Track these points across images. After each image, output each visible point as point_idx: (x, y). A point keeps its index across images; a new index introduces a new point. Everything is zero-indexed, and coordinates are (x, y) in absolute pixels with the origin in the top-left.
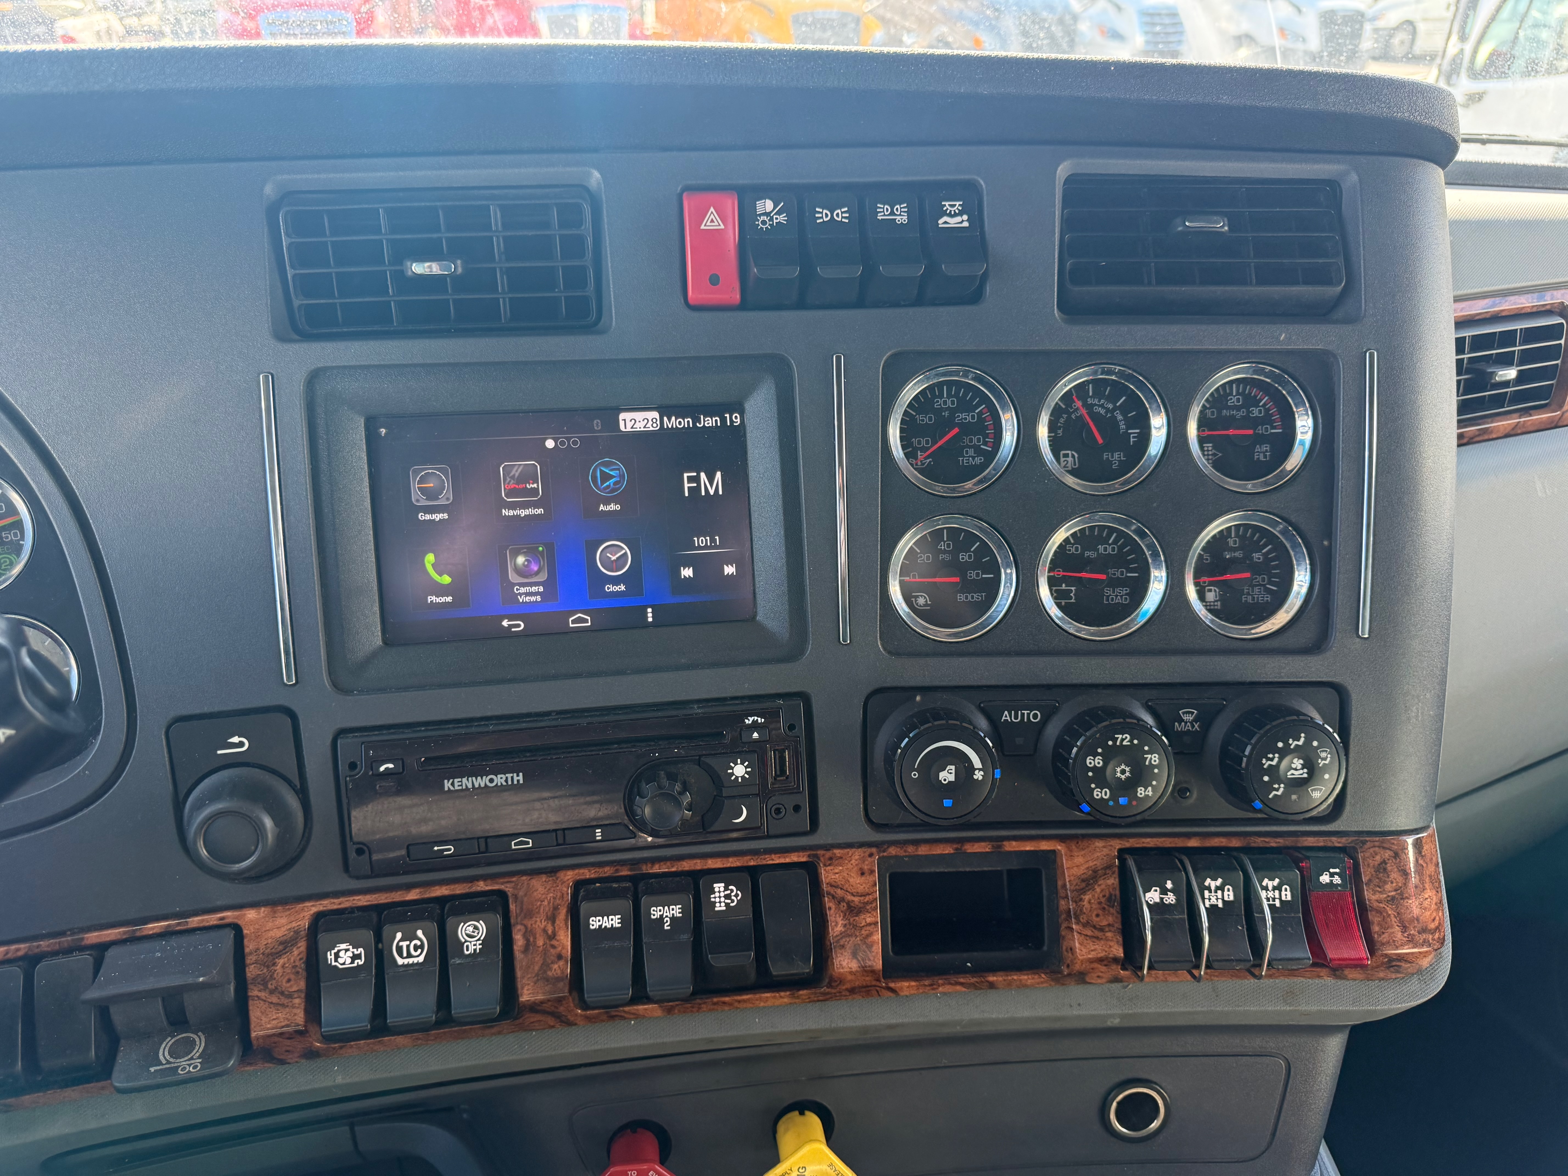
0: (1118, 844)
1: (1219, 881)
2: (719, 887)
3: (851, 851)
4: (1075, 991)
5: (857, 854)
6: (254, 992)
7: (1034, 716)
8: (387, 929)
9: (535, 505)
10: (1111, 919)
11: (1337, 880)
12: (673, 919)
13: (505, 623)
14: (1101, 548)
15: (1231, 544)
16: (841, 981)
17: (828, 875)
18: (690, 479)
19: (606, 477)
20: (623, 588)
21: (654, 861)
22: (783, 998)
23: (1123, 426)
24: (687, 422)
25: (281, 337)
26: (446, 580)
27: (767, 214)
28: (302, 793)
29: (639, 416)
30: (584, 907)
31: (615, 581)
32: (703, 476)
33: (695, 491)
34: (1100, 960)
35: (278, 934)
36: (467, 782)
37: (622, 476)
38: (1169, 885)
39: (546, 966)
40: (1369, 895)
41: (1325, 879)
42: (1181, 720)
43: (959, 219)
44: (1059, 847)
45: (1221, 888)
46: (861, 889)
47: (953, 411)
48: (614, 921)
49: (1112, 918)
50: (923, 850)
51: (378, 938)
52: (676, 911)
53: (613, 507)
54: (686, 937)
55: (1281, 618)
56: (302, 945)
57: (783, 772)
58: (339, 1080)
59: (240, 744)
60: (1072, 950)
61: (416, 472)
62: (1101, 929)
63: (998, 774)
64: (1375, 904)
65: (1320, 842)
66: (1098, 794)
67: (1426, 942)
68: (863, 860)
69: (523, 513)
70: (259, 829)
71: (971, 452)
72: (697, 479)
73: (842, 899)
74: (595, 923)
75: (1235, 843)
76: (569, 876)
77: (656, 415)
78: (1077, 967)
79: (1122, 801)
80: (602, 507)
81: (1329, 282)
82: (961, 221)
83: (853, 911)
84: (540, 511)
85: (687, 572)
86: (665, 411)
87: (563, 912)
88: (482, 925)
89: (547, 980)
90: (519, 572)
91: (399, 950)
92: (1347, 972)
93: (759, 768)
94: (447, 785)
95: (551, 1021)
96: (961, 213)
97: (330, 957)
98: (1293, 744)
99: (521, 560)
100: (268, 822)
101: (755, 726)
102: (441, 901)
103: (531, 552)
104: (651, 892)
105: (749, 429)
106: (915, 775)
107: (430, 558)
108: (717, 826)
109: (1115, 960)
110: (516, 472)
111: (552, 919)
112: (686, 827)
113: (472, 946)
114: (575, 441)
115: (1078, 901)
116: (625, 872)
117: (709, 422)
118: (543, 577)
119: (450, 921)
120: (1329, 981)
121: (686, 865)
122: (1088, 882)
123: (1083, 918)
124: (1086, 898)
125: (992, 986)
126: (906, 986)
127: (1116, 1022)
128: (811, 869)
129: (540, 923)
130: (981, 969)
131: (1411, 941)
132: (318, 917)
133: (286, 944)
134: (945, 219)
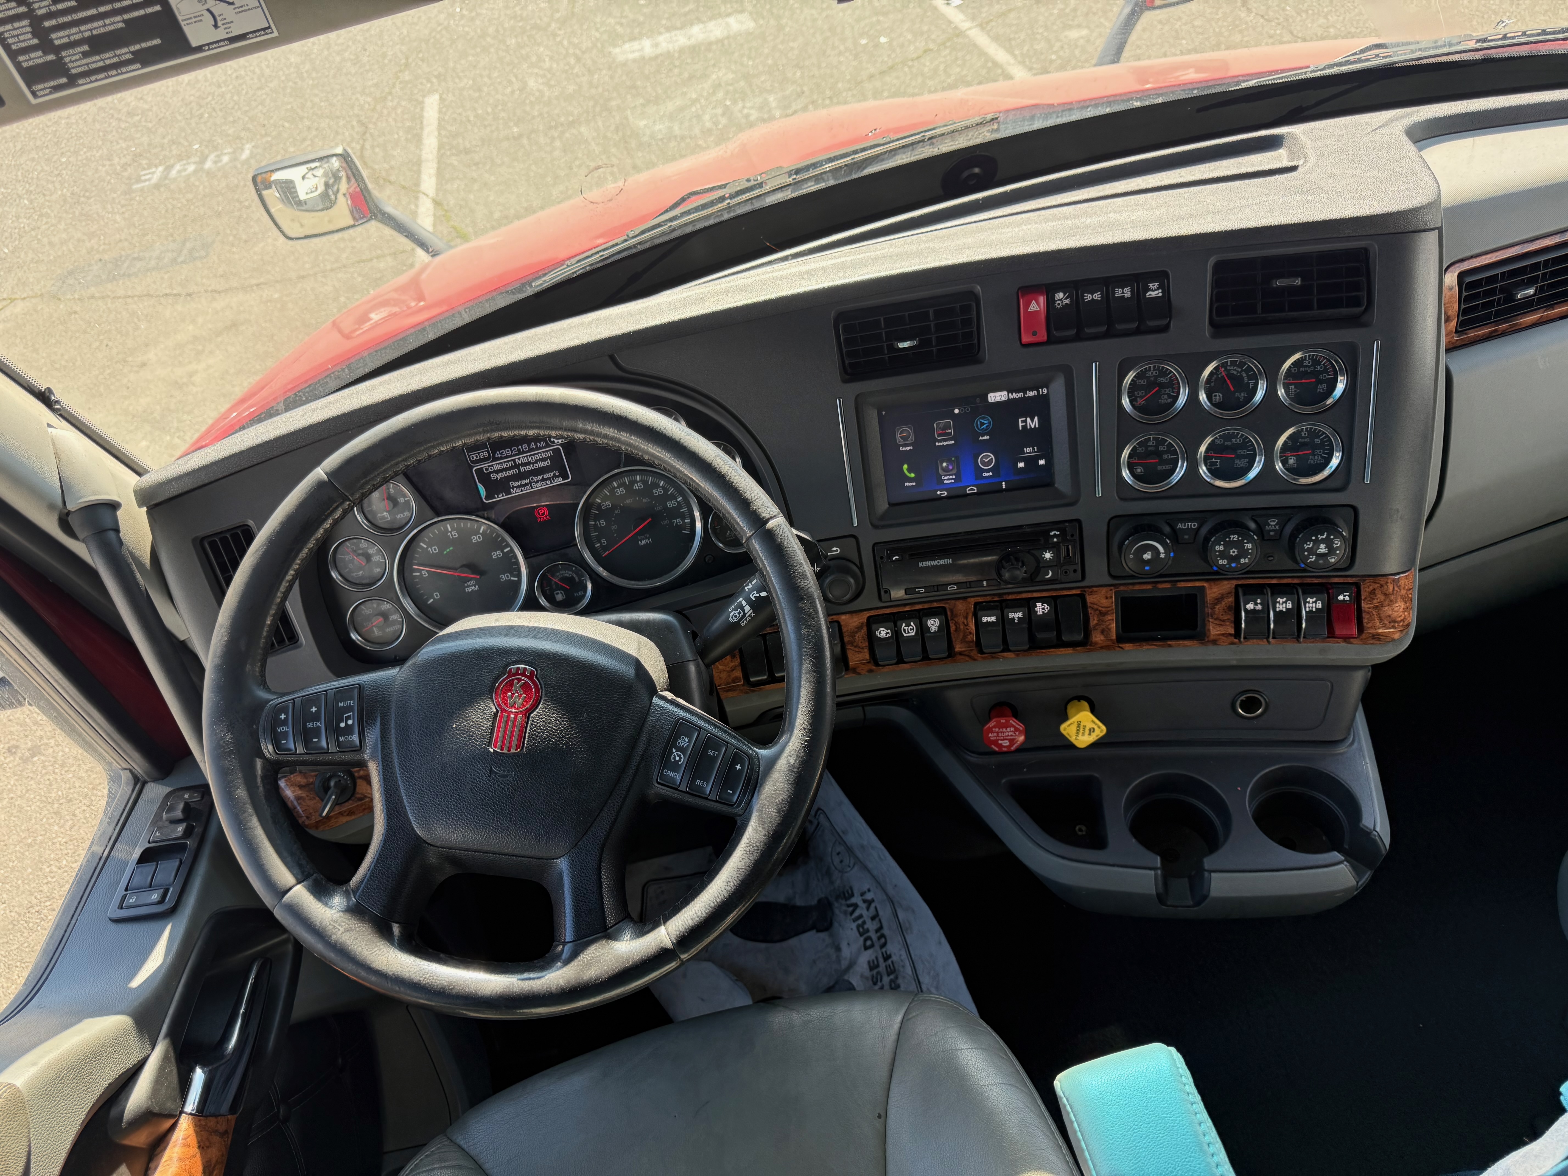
0: (1235, 582)
1: (1284, 599)
2: (1039, 605)
3: (1101, 588)
4: (1211, 648)
5: (1104, 590)
6: (849, 647)
7: (1194, 525)
8: (899, 623)
9: (950, 440)
10: (1229, 617)
11: (1347, 598)
12: (1019, 618)
13: (939, 493)
14: (1233, 440)
15: (1303, 435)
16: (1096, 643)
17: (1090, 599)
18: (1022, 422)
19: (982, 424)
20: (991, 474)
21: (1009, 594)
22: (1070, 651)
23: (1246, 379)
24: (1021, 395)
25: (845, 381)
26: (913, 475)
27: (1060, 300)
28: (861, 568)
29: (997, 394)
30: (980, 613)
31: (987, 471)
32: (1028, 419)
33: (1025, 427)
34: (1223, 635)
35: (855, 624)
36: (929, 563)
37: (990, 423)
38: (1259, 601)
39: (965, 636)
40: (1364, 605)
41: (1341, 598)
42: (1269, 525)
43: (1157, 292)
44: (1205, 584)
45: (1285, 602)
46: (1106, 605)
47: (1156, 377)
48: (993, 619)
49: (1231, 616)
50: (1137, 587)
51: (895, 626)
52: (1020, 615)
53: (985, 437)
54: (1025, 626)
55: (1326, 472)
56: (865, 629)
57: (1068, 554)
58: (881, 681)
59: (836, 551)
60: (1209, 630)
61: (898, 430)
62: (1224, 621)
63: (1172, 554)
64: (1367, 610)
65: (1341, 580)
66: (1221, 562)
67: (1393, 627)
68: (1107, 592)
69: (945, 443)
70: (849, 584)
71: (1166, 397)
72: (1025, 421)
73: (1097, 609)
74: (985, 619)
75: (1296, 581)
76: (972, 601)
77: (1005, 393)
78: (1212, 637)
79: (1233, 565)
80: (981, 438)
81: (1358, 305)
82: (1157, 293)
83: (1102, 614)
84: (953, 442)
85: (1021, 465)
86: (1010, 391)
87: (970, 615)
88: (937, 621)
89: (967, 642)
90: (945, 470)
91: (904, 630)
92: (1352, 640)
93: (1057, 555)
94: (920, 564)
95: (967, 659)
96: (1158, 289)
97: (877, 633)
98: (1320, 537)
99: (944, 464)
100: (852, 581)
101: (1055, 535)
102: (919, 611)
103: (949, 461)
104: (1008, 607)
105: (1051, 397)
106: (1131, 556)
107: (905, 467)
108: (1038, 579)
109: (1230, 635)
110: (941, 426)
111: (966, 618)
112: (1024, 579)
113: (934, 629)
114: (968, 409)
115: (1213, 608)
116: (996, 599)
117: (1031, 394)
118: (955, 471)
119: (924, 619)
120: (1344, 644)
121: (1024, 596)
122: (1219, 600)
123: (1215, 616)
124: (1217, 607)
125: (1170, 646)
126: (1128, 646)
127: (1234, 663)
128: (1082, 597)
129: (961, 620)
130: (1165, 639)
131: (1385, 626)
132: (869, 618)
133: (859, 628)
134: (1150, 293)
